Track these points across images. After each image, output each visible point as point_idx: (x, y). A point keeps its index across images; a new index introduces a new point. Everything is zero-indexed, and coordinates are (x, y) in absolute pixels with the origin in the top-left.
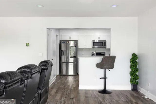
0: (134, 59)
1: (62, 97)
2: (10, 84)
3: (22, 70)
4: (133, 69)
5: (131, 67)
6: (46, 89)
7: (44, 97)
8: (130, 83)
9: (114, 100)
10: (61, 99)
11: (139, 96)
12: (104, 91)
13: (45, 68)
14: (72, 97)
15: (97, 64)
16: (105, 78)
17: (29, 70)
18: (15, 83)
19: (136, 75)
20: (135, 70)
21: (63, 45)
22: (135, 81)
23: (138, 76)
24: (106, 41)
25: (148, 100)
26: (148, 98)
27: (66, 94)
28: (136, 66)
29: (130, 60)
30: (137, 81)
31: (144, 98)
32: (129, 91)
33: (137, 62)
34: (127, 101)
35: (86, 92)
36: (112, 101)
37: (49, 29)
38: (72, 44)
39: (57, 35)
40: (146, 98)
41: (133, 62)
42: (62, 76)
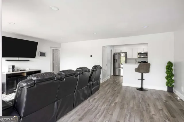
0: (170, 66)
1: (109, 88)
2: (68, 76)
3: (78, 69)
4: (168, 74)
5: (166, 73)
6: (97, 82)
7: (96, 87)
8: (165, 85)
9: (146, 96)
10: (108, 90)
11: (172, 97)
12: (141, 89)
13: (95, 69)
14: (115, 90)
15: (135, 69)
16: (142, 79)
17: (81, 70)
18: (71, 76)
19: (172, 79)
20: (170, 75)
21: (116, 56)
22: (171, 85)
23: (173, 80)
24: (147, 52)
25: (180, 101)
26: (181, 100)
27: (113, 87)
28: (172, 72)
29: (165, 67)
30: (173, 84)
31: (177, 99)
32: (164, 91)
33: (173, 69)
34: (158, 99)
35: (127, 88)
36: (144, 96)
37: (104, 46)
38: (123, 55)
39: (112, 49)
40: (179, 99)
41: (168, 69)
42: (114, 76)
